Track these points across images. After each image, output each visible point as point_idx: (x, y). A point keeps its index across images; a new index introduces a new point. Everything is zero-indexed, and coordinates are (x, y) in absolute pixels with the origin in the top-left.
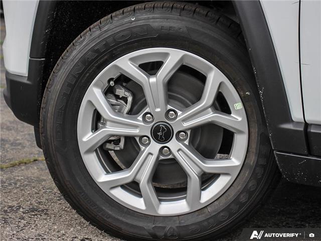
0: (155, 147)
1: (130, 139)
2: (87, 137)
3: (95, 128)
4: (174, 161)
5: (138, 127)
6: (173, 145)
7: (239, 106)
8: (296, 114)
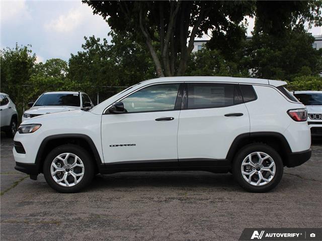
0: (67, 173)
1: (61, 172)
2: (53, 173)
3: (54, 171)
4: (71, 175)
5: (63, 169)
6: (70, 172)
7: (82, 162)
8: (103, 162)
